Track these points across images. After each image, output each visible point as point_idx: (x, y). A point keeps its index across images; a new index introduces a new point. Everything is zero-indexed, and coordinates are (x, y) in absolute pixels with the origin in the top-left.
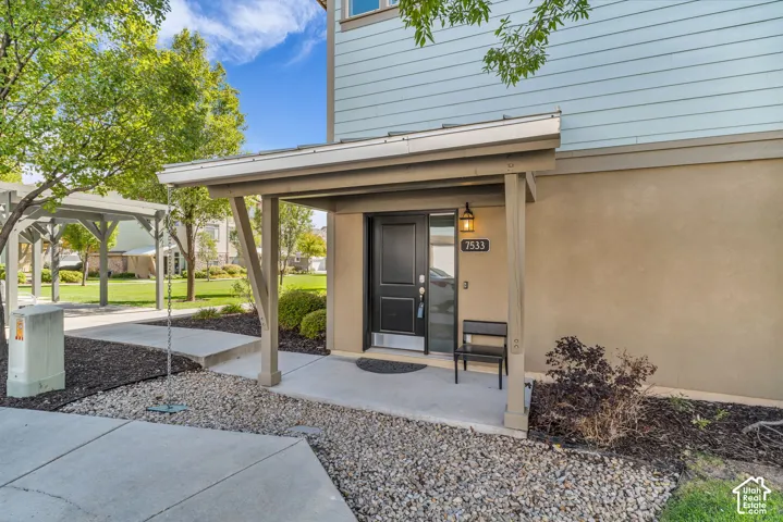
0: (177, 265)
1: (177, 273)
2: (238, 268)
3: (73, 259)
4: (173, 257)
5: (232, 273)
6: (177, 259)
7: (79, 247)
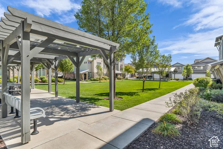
0: (89, 76)
1: (89, 79)
2: (107, 77)
3: (61, 74)
4: (88, 74)
5: (105, 79)
6: (89, 75)
7: (63, 71)
